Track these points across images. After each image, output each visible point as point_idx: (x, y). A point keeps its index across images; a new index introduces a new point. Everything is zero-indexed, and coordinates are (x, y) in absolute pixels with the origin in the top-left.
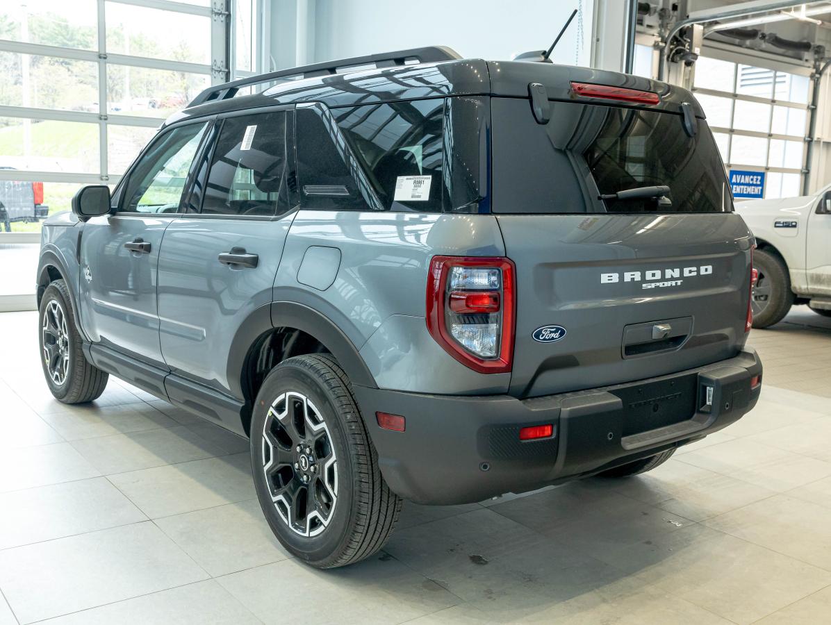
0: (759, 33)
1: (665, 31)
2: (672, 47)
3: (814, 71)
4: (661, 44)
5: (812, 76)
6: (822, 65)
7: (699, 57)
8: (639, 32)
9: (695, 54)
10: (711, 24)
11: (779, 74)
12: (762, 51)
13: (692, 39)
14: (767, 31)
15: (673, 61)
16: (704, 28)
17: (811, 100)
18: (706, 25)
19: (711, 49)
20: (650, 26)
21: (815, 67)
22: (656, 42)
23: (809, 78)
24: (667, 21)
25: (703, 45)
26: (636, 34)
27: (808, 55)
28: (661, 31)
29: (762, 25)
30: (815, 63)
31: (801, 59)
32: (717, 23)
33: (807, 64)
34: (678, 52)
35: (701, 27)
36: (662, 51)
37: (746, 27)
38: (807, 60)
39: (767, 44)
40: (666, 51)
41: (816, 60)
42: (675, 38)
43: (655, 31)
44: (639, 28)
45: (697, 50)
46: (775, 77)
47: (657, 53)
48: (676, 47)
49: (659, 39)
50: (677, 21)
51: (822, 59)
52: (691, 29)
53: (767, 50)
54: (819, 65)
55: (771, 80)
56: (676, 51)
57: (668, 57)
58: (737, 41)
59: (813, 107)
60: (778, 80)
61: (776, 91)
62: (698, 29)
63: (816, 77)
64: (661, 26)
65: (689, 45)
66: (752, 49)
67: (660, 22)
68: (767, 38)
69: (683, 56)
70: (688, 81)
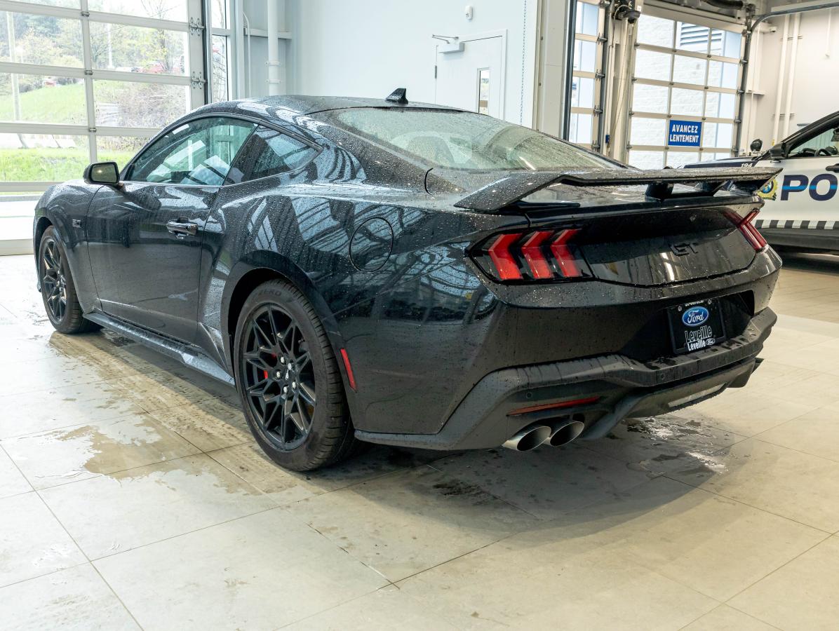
2: (616, 5)
3: (746, 28)
4: (606, 3)
5: (744, 33)
6: (753, 22)
7: (641, 16)
9: (637, 12)
12: (698, 9)
15: (617, 18)
17: (743, 56)
19: (652, 7)
21: (746, 24)
22: (601, 1)
23: (741, 35)
25: (645, 4)
27: (740, 13)
30: (747, 20)
31: (734, 17)
33: (739, 22)
34: (622, 10)
36: (607, 9)
38: (739, 18)
40: (611, 9)
45: (639, 8)
46: (711, 34)
47: (602, 11)
48: (619, 5)
51: (753, 17)
53: (703, 8)
59: (745, 61)
60: (713, 38)
63: (747, 35)
65: (631, 3)
69: (626, 13)
70: (631, 37)
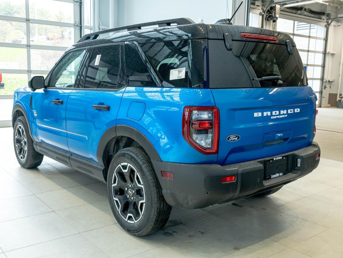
0: (304, 8)
1: (264, 8)
2: (267, 14)
3: (326, 24)
4: (262, 13)
5: (326, 26)
6: (330, 21)
7: (279, 19)
8: (252, 8)
9: (276, 17)
10: (283, 5)
11: (312, 25)
12: (305, 15)
13: (275, 11)
14: (307, 7)
15: (268, 20)
16: (280, 6)
17: (325, 36)
18: (281, 5)
19: (284, 15)
20: (258, 6)
21: (327, 22)
22: (260, 12)
23: (324, 27)
24: (265, 3)
25: (280, 14)
26: (251, 9)
27: (324, 17)
28: (262, 7)
29: (305, 5)
30: (327, 21)
31: (321, 19)
32: (286, 4)
33: (323, 21)
34: (270, 16)
35: (279, 6)
36: (263, 16)
37: (298, 6)
38: (323, 19)
39: (307, 13)
40: (265, 16)
41: (327, 19)
42: (268, 11)
43: (260, 8)
44: (252, 6)
45: (277, 16)
46: (310, 26)
47: (261, 17)
48: (269, 14)
49: (262, 11)
50: (269, 3)
51: (330, 19)
52: (275, 7)
53: (307, 15)
54: (329, 21)
55: (309, 28)
56: (269, 16)
57: (266, 18)
58: (294, 12)
59: (326, 39)
60: (311, 27)
61: (311, 32)
62: (278, 7)
63: (327, 27)
64: (263, 5)
65: (274, 14)
66: (301, 15)
67: (262, 4)
68: (307, 10)
69: (272, 18)
70: (274, 28)
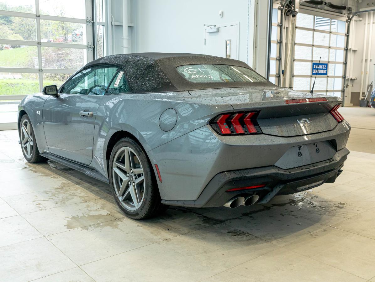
0: (324, 2)
1: (283, 2)
5: (347, 21)
6: (351, 16)
9: (296, 12)
11: (333, 20)
12: (325, 10)
13: (295, 5)
14: (327, 1)
15: (287, 15)
17: (347, 32)
21: (348, 17)
22: (279, 7)
25: (300, 8)
33: (344, 16)
36: (282, 10)
39: (327, 7)
41: (348, 14)
42: (287, 5)
43: (279, 2)
47: (279, 12)
48: (288, 9)
49: (281, 5)
51: (351, 13)
52: (294, 1)
53: (328, 10)
55: (329, 23)
57: (285, 13)
58: (314, 6)
59: (348, 35)
60: (332, 23)
61: (332, 28)
62: (297, 0)
65: (293, 8)
66: (321, 9)
68: (327, 4)
69: (291, 12)
70: (293, 24)
